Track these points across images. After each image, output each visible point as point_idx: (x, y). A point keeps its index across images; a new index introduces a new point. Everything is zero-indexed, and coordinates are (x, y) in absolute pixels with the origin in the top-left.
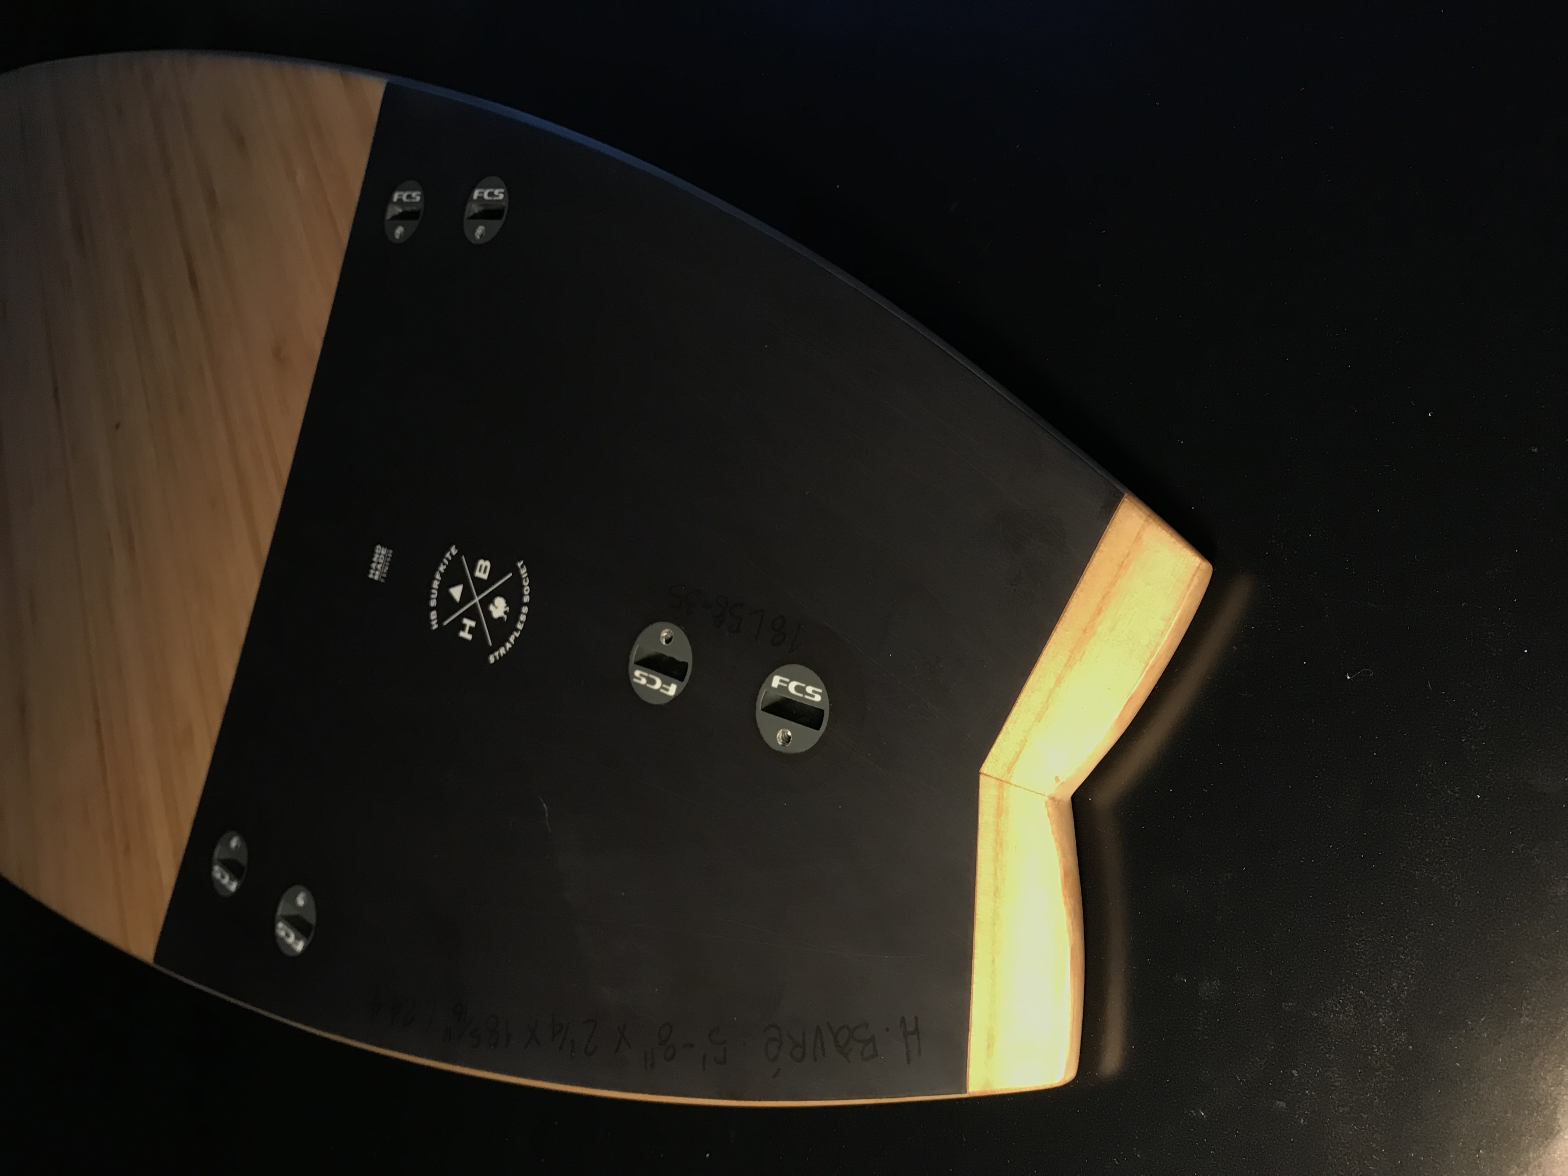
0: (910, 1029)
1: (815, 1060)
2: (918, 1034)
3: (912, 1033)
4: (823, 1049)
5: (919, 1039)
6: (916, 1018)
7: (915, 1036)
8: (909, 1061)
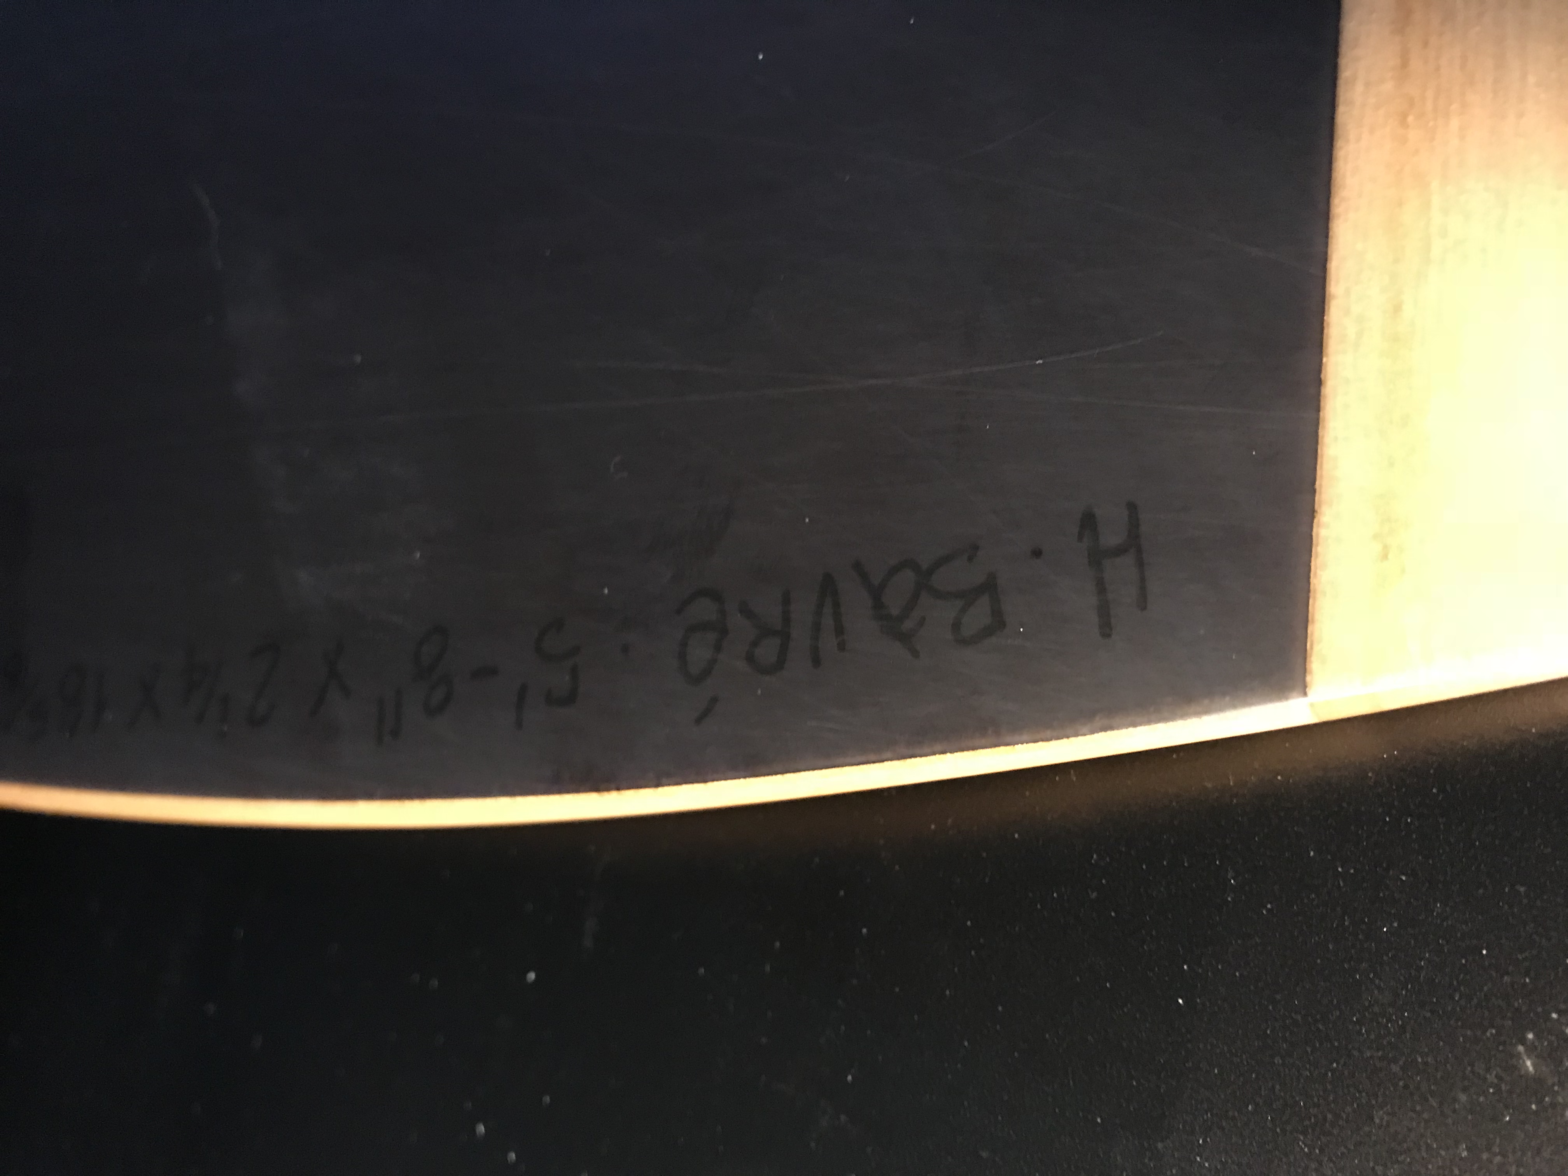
0: (1111, 538)
1: (816, 661)
2: (1139, 551)
3: (1120, 551)
4: (839, 630)
5: (1141, 564)
6: (1132, 508)
7: (1128, 560)
8: (1106, 629)
